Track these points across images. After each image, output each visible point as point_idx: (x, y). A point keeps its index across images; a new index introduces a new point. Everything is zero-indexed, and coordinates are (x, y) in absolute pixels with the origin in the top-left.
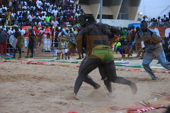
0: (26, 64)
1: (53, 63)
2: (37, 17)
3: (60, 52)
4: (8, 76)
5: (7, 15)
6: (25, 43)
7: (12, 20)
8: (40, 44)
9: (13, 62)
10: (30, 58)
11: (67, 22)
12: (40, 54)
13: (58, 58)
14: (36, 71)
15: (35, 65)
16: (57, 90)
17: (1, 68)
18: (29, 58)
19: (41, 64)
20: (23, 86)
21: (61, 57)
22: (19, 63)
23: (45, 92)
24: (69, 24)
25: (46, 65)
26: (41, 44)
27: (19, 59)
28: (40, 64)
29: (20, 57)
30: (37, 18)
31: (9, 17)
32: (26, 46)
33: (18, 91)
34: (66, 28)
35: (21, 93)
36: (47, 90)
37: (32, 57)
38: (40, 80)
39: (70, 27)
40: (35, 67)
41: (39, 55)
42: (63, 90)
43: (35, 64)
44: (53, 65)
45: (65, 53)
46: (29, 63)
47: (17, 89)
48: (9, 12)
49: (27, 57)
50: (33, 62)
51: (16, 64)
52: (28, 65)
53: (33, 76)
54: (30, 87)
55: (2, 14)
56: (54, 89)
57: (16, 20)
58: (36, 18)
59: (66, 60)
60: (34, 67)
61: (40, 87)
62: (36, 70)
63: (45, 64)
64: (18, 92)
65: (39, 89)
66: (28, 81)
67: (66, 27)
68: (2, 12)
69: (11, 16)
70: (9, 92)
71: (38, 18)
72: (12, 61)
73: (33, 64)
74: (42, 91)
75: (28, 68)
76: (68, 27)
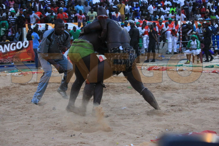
1: (181, 68)
3: (190, 54)
4: (123, 86)
5: (120, 7)
6: (144, 43)
7: (126, 14)
8: (164, 44)
10: (152, 63)
11: (198, 15)
13: (188, 61)
16: (187, 103)
18: (150, 63)
19: (166, 69)
21: (191, 60)
23: (172, 106)
24: (201, 17)
26: (166, 44)
31: (122, 10)
32: (146, 47)
33: (136, 105)
34: (197, 22)
35: (141, 107)
36: (175, 103)
37: (153, 61)
38: (165, 91)
39: (201, 20)
42: (195, 103)
43: (159, 69)
44: (182, 70)
45: (197, 54)
46: (150, 69)
47: (136, 103)
48: (122, 4)
49: (147, 61)
50: (156, 68)
53: (156, 86)
55: (112, 7)
56: (183, 101)
58: (158, 10)
59: (198, 63)
61: (166, 100)
64: (137, 107)
65: (164, 102)
67: (197, 20)
68: (113, 4)
69: (125, 9)
70: (125, 107)
71: (160, 10)
73: (156, 70)
74: (168, 104)
76: (199, 20)
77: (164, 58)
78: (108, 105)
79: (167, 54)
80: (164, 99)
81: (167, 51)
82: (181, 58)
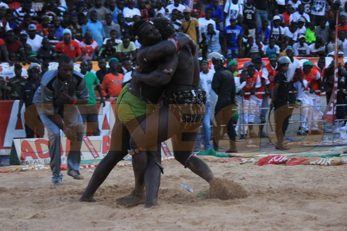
0: (255, 164)
1: (337, 159)
2: (276, 27)
9: (216, 162)
12: (292, 141)
14: (291, 179)
15: (283, 167)
17: (180, 175)
19: (303, 162)
20: (257, 215)
22: (232, 165)
23: (329, 226)
25: (317, 164)
27: (232, 154)
28: (298, 163)
29: (233, 149)
30: (277, 30)
31: (192, 33)
33: (245, 225)
36: (334, 220)
38: (308, 199)
40: (285, 170)
41: (289, 144)
43: (284, 163)
44: (340, 164)
46: (262, 162)
47: (242, 222)
50: (277, 158)
51: (224, 166)
52: (262, 167)
54: (280, 215)
57: (213, 40)
60: (280, 170)
61: (311, 214)
62: (289, 176)
63: (314, 163)
65: (310, 218)
66: (271, 202)
72: (210, 160)
73: (277, 163)
74: (318, 222)
75: (264, 173)
77: (292, 143)
78: (176, 224)
79: (299, 134)
80: (307, 214)
81: (300, 128)
82: (333, 143)
